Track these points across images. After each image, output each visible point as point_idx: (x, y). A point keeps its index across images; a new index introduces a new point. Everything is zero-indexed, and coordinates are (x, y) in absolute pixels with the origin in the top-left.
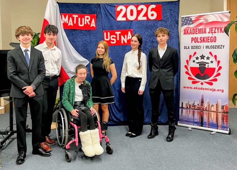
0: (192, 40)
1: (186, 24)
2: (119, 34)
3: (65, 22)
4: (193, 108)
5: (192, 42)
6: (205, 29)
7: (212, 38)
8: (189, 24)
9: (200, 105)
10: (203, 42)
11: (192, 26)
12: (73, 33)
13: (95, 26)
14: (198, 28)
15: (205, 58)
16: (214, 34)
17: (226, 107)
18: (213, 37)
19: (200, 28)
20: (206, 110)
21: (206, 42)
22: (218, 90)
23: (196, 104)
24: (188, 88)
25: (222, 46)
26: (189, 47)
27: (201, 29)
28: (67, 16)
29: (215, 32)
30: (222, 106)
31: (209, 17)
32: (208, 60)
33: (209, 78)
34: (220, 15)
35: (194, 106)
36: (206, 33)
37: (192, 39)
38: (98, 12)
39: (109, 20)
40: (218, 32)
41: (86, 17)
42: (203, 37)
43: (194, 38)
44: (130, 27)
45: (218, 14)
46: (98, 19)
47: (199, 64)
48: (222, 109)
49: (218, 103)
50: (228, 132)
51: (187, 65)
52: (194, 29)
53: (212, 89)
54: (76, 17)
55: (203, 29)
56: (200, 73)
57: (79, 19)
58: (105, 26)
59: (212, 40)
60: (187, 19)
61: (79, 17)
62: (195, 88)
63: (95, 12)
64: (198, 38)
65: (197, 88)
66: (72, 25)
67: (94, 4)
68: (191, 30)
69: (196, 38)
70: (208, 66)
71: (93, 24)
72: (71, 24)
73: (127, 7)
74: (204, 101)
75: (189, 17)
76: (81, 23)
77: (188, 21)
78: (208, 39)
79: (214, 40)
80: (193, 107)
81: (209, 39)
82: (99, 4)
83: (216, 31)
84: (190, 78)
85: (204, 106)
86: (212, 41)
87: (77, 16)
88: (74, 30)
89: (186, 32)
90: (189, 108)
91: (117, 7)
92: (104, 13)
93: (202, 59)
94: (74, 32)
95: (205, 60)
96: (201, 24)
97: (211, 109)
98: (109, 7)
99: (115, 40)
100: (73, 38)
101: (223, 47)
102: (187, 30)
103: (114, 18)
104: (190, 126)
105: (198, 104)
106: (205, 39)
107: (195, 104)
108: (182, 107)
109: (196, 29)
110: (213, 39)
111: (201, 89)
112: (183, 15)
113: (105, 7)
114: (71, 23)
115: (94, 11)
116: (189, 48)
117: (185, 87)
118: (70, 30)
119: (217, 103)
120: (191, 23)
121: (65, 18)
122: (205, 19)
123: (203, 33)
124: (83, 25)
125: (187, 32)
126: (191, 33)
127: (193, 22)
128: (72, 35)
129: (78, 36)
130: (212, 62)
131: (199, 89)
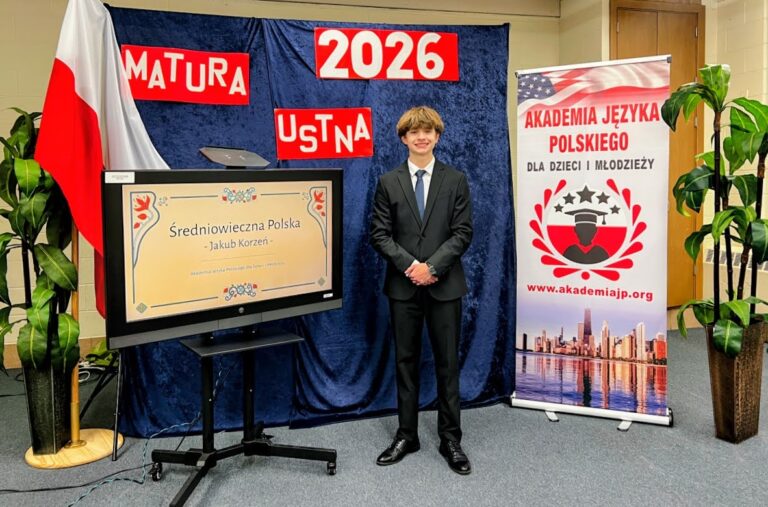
0: (552, 145)
1: (531, 97)
2: (328, 122)
3: (137, 75)
4: (558, 350)
5: (551, 151)
6: (593, 110)
7: (616, 137)
8: (543, 95)
9: (579, 340)
10: (587, 150)
11: (550, 101)
12: (164, 114)
13: (244, 93)
14: (570, 108)
15: (594, 198)
16: (620, 125)
17: (661, 344)
18: (619, 135)
19: (576, 106)
20: (599, 356)
21: (597, 149)
22: (636, 295)
23: (567, 338)
24: (541, 289)
25: (647, 162)
26: (542, 164)
27: (580, 110)
28: (144, 55)
29: (624, 120)
30: (647, 342)
31: (603, 74)
32: (603, 203)
33: (607, 258)
34: (639, 68)
35: (562, 345)
36: (596, 123)
37: (553, 141)
38: (253, 45)
39: (294, 75)
40: (633, 120)
41: (213, 61)
42: (587, 136)
43: (558, 137)
44: (362, 102)
45: (634, 66)
46: (254, 71)
47: (573, 217)
48: (647, 350)
49: (635, 334)
50: (666, 420)
51: (537, 219)
52: (559, 112)
53: (616, 291)
54: (179, 61)
55: (585, 109)
56: (579, 245)
57: (189, 66)
58: (279, 95)
59: (616, 143)
60: (535, 79)
61: (187, 59)
62: (562, 290)
63: (243, 46)
64: (570, 137)
65: (569, 290)
66: (163, 86)
67: (241, 18)
68: (547, 113)
69: (563, 137)
70: (604, 223)
71: (238, 86)
72: (157, 83)
73: (350, 35)
74: (593, 330)
75: (540, 74)
76: (196, 82)
77: (538, 86)
78: (603, 142)
79: (622, 142)
80: (557, 347)
81: (606, 142)
82: (260, 20)
83: (626, 117)
84: (546, 260)
85: (593, 344)
86: (614, 145)
87: (181, 56)
88: (171, 104)
89: (532, 120)
90: (545, 350)
91: (320, 32)
92: (277, 51)
93: (586, 202)
94: (168, 113)
95: (594, 205)
96: (579, 95)
97: (614, 352)
98: (292, 30)
99: (313, 140)
100: (167, 131)
101: (651, 163)
102: (536, 113)
103: (310, 69)
104: (551, 407)
105: (574, 339)
106: (594, 141)
107: (564, 339)
108: (525, 350)
109: (566, 111)
110: (618, 140)
111: (584, 291)
112: (522, 69)
113: (280, 30)
114: (157, 79)
115: (242, 41)
116: (542, 168)
117: (531, 288)
118: (156, 106)
119: (632, 333)
120: (548, 91)
121: (137, 60)
122: (592, 81)
123: (585, 123)
124: (201, 88)
125: (537, 119)
126: (547, 123)
127: (555, 89)
128: (164, 121)
129: (184, 126)
130: (615, 210)
131: (577, 291)
